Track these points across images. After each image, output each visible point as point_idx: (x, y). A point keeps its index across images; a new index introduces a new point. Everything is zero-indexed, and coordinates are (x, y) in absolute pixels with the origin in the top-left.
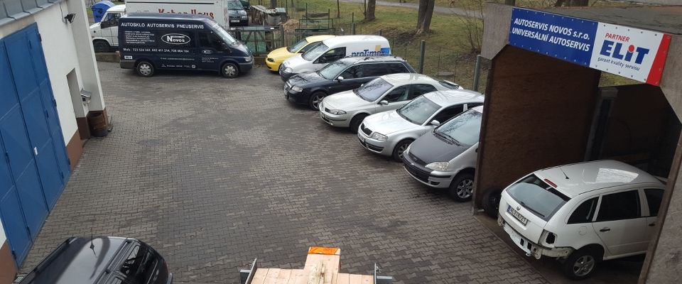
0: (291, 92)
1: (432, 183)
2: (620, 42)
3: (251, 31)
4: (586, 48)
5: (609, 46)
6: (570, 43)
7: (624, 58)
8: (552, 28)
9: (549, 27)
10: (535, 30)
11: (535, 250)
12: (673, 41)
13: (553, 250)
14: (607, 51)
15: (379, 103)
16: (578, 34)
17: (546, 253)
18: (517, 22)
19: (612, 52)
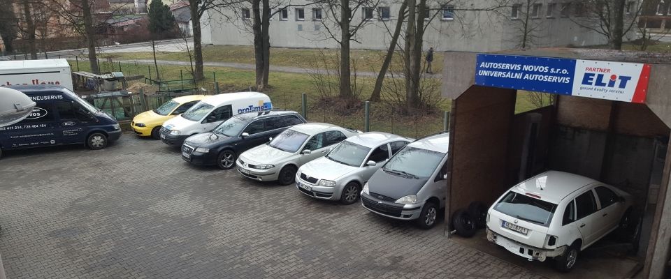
0: (195, 154)
1: (405, 216)
2: (601, 73)
3: (106, 98)
4: (565, 81)
5: (590, 77)
6: (548, 78)
7: (607, 85)
8: (526, 68)
9: (522, 67)
10: (507, 71)
11: (538, 254)
12: (652, 69)
13: (555, 251)
14: (589, 81)
15: (301, 153)
16: (555, 70)
17: (550, 254)
18: (483, 65)
19: (594, 82)
